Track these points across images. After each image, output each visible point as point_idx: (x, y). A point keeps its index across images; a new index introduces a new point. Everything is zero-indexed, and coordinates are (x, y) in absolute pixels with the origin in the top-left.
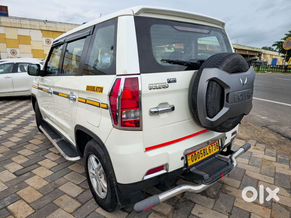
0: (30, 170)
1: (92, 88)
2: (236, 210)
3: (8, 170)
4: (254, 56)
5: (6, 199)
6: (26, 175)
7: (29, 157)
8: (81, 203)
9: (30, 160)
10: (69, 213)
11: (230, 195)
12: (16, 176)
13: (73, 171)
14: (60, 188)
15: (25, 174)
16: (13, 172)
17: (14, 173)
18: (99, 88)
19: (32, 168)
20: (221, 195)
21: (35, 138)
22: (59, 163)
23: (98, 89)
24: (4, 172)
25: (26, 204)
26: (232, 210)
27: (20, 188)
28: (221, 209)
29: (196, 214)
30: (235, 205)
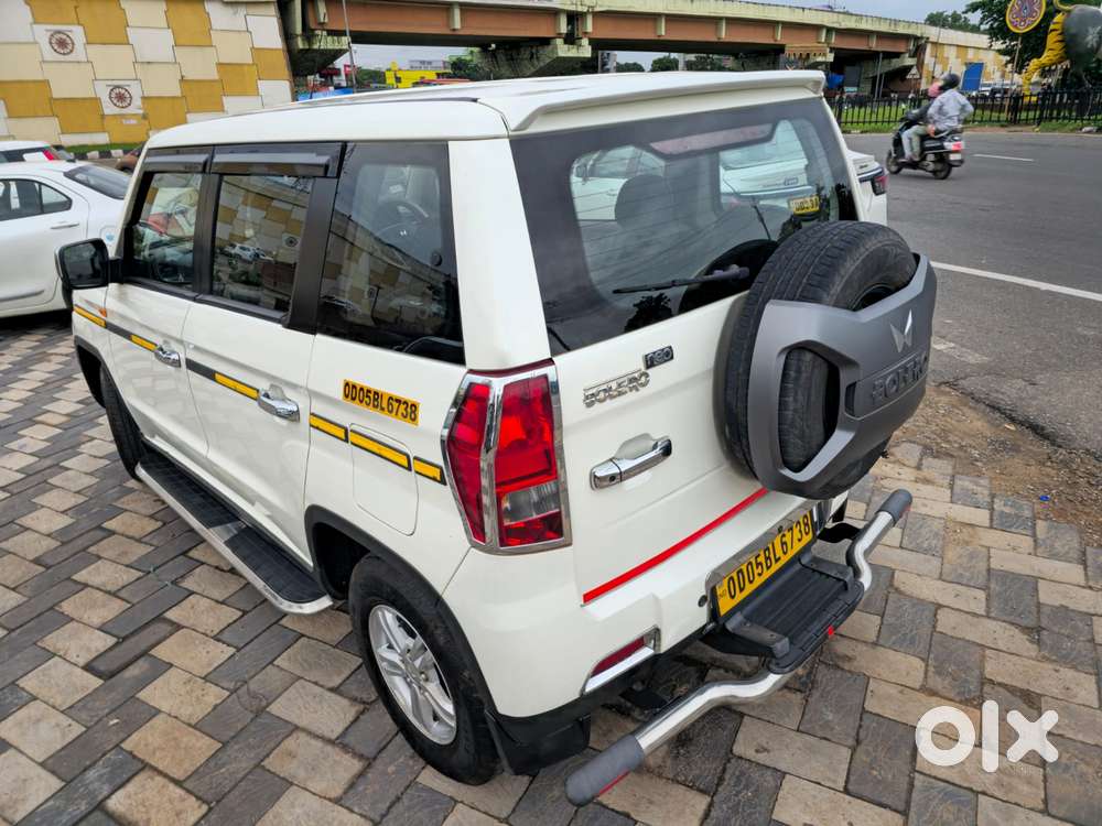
0: (143, 647)
1: (371, 395)
2: (874, 725)
3: (60, 656)
4: (897, 55)
5: (91, 774)
6: (133, 671)
7: (123, 594)
8: (361, 757)
9: (133, 605)
10: (330, 800)
11: (850, 671)
12: (100, 677)
13: (303, 635)
14: (274, 709)
15: (131, 668)
16: (82, 661)
17: (88, 668)
18: (398, 401)
19: (153, 640)
20: (823, 674)
21: (126, 510)
22: (242, 606)
23: (396, 405)
24: (49, 668)
25: (172, 786)
26: (860, 726)
27: (130, 726)
28: (827, 725)
29: (750, 753)
30: (868, 706)
